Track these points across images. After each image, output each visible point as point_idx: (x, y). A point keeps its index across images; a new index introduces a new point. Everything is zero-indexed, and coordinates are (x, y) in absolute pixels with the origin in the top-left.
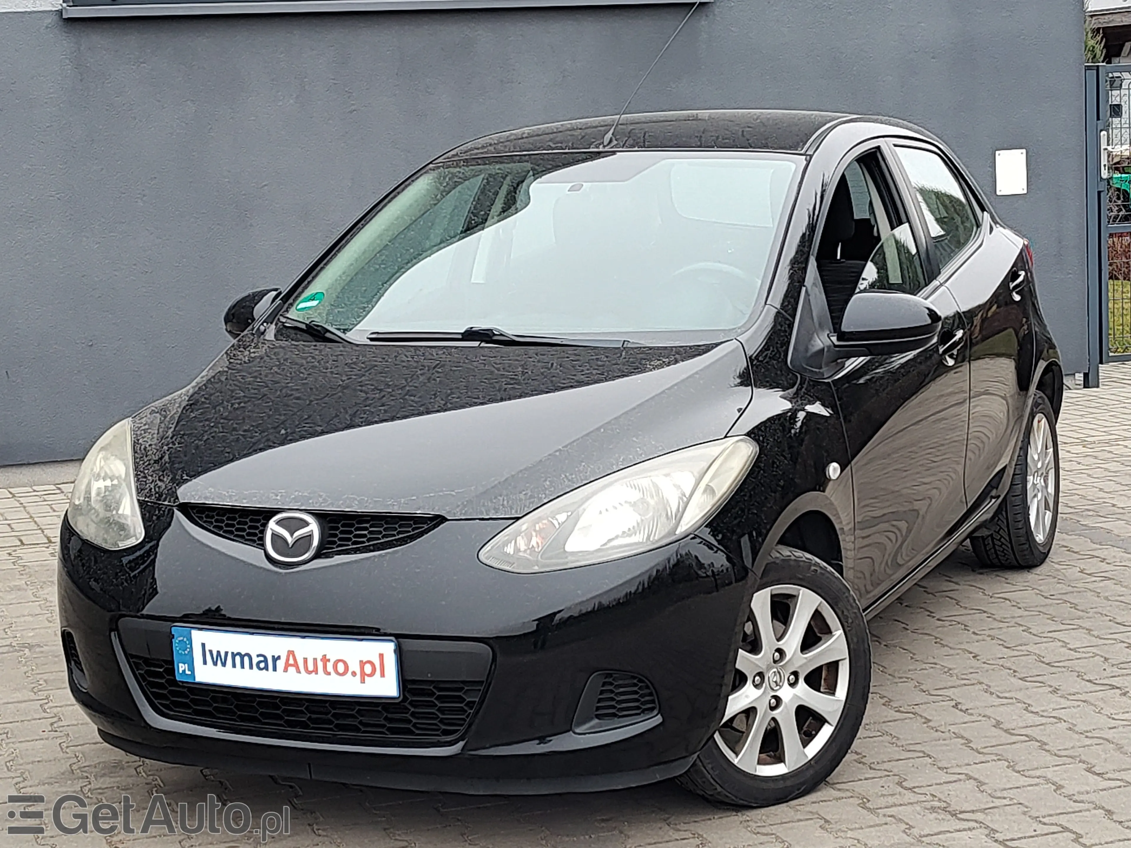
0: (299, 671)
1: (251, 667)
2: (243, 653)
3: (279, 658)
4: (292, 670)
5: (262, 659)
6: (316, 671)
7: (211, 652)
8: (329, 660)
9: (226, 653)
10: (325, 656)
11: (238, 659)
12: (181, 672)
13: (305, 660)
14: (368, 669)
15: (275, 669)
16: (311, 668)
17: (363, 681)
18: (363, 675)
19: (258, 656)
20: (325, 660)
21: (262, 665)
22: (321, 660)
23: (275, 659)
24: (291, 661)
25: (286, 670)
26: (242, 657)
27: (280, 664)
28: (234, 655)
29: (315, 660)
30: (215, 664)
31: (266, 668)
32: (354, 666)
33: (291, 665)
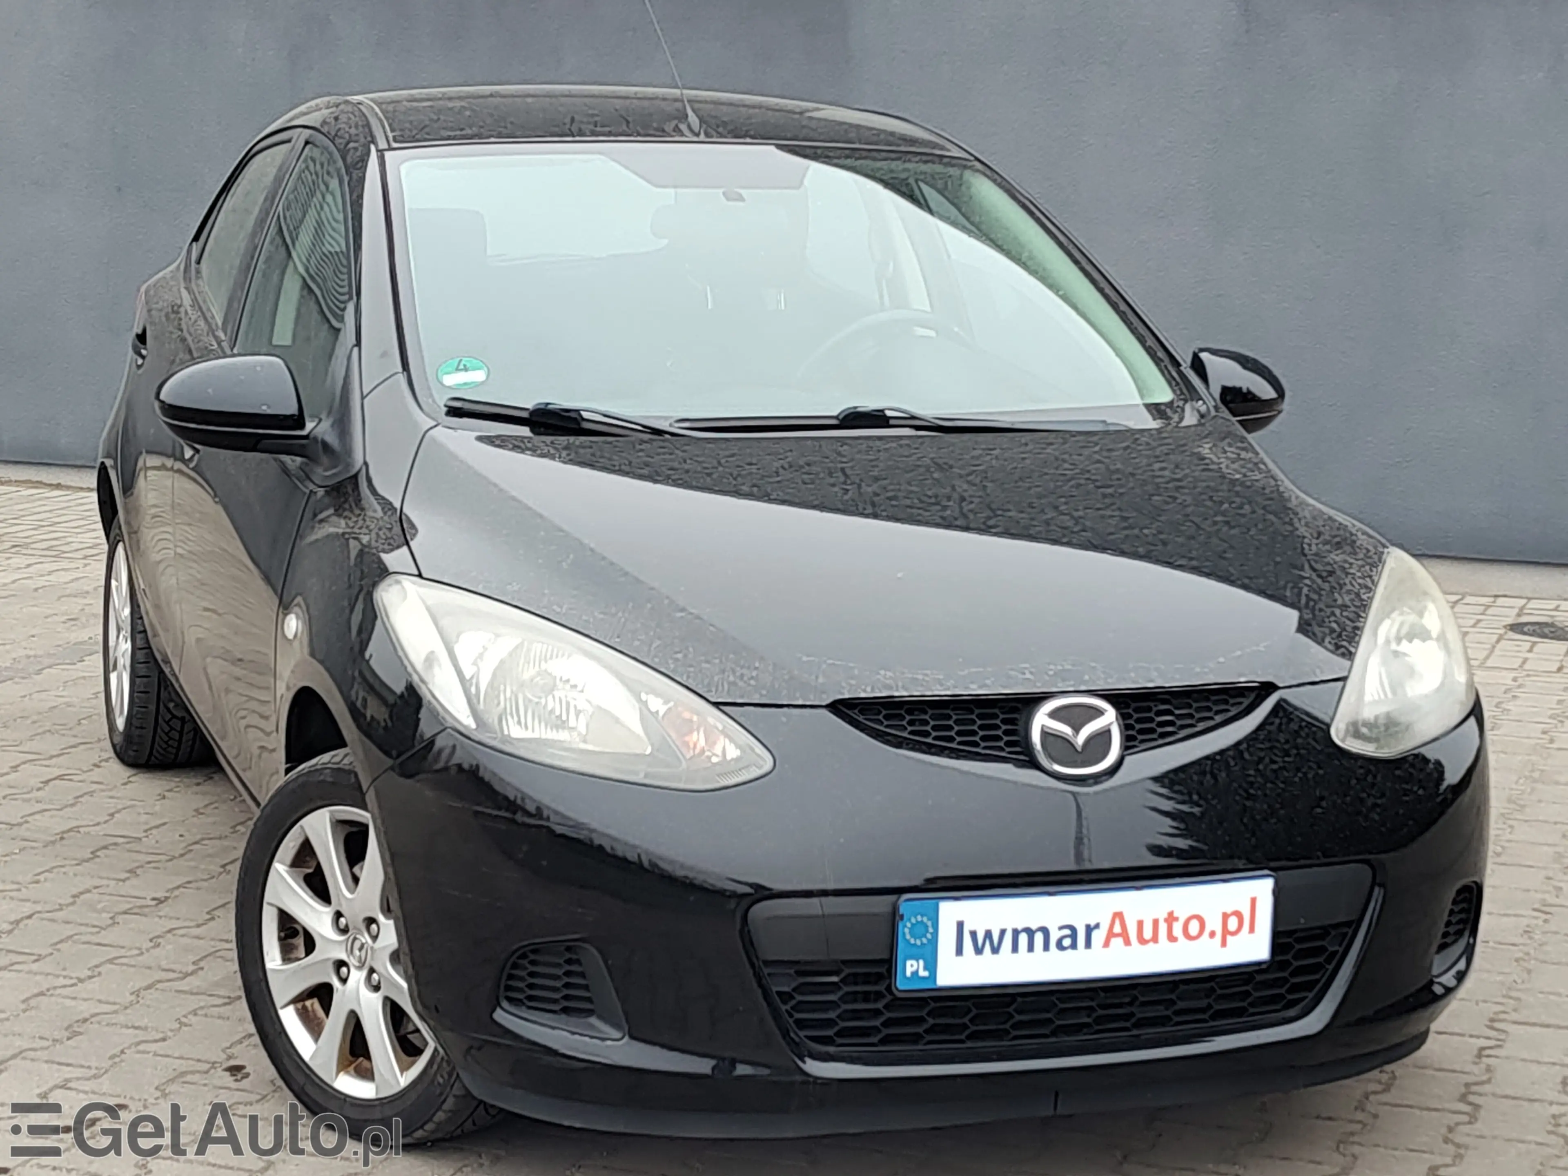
0: (1127, 942)
1: (1046, 947)
2: (1034, 928)
3: (1097, 926)
4: (1117, 942)
5: (1067, 932)
6: (1155, 939)
7: (973, 934)
8: (1177, 919)
9: (1003, 932)
10: (1171, 914)
11: (1023, 938)
12: (908, 974)
13: (1140, 924)
14: (1233, 924)
15: (1088, 944)
16: (1148, 934)
17: (1224, 943)
18: (1226, 932)
19: (1061, 928)
20: (1171, 919)
21: (1067, 942)
22: (1166, 920)
23: (1089, 930)
24: (1117, 929)
25: (1107, 944)
26: (1030, 932)
27: (1098, 937)
28: (1016, 933)
29: (1156, 922)
30: (979, 951)
31: (1074, 946)
32: (1214, 923)
33: (1117, 935)
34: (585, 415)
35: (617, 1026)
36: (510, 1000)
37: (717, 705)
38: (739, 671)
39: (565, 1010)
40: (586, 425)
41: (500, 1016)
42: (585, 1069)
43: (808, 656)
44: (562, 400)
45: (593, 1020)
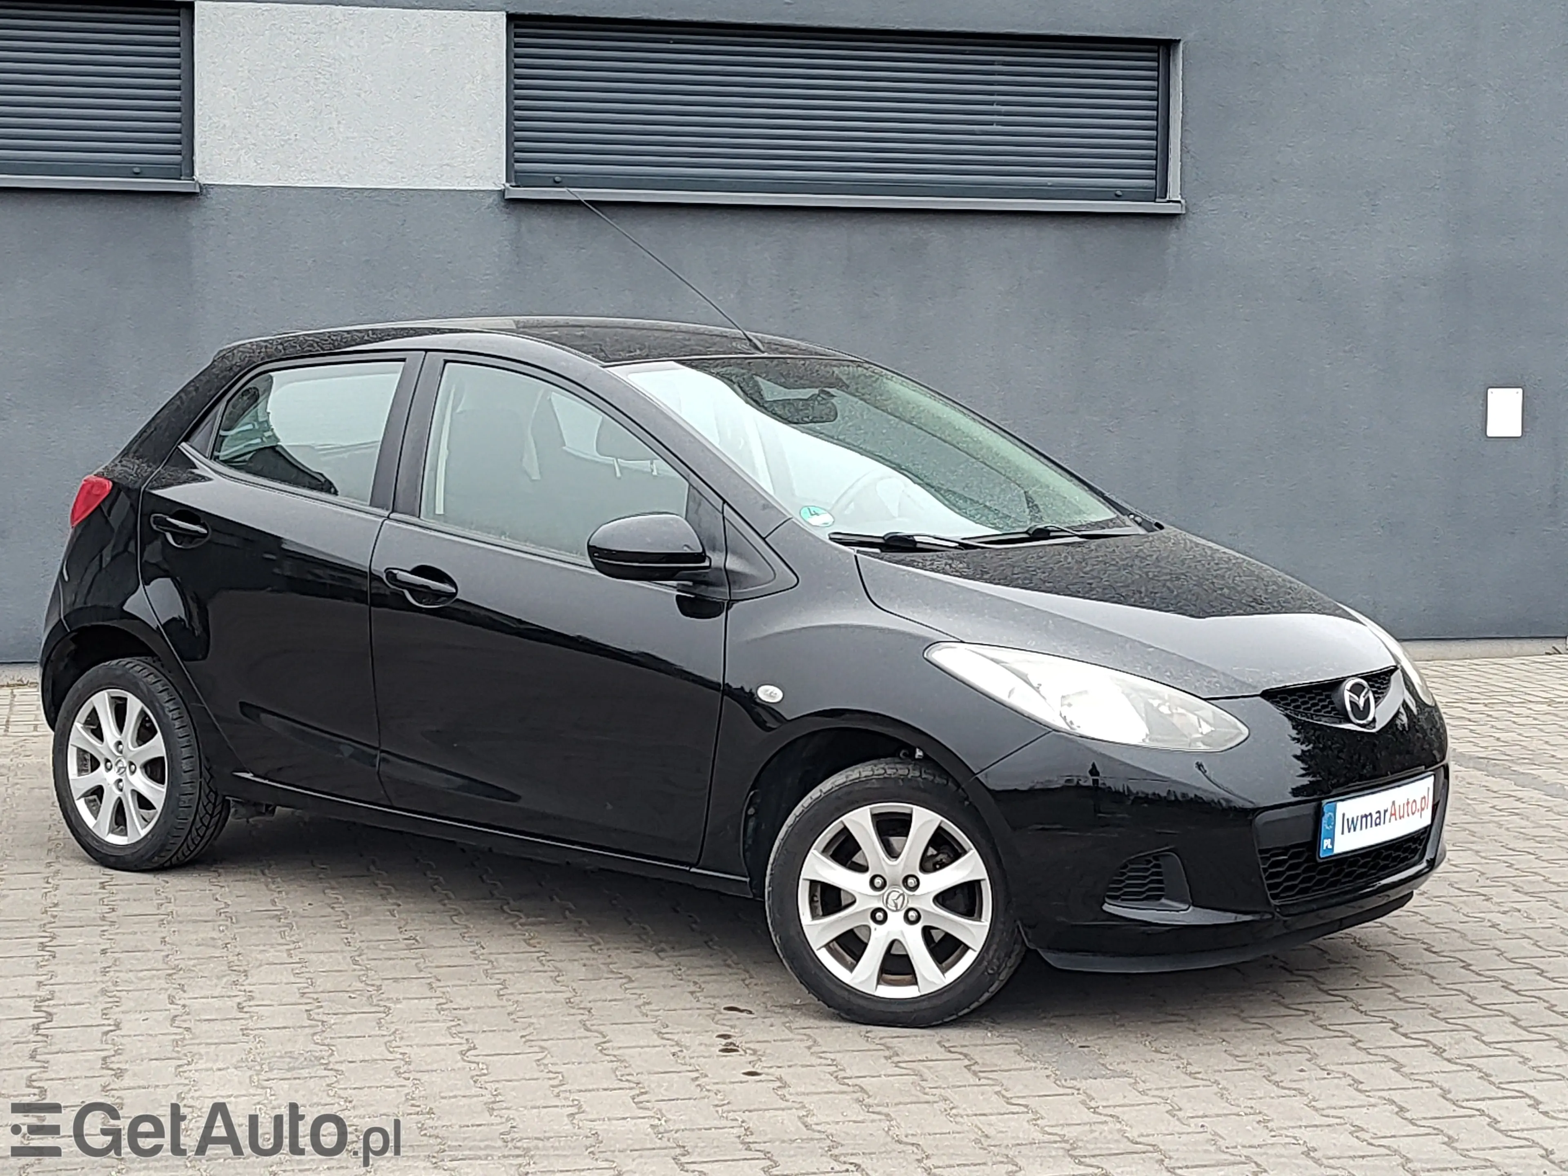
0: (1396, 819)
2: (1367, 814)
4: (1393, 819)
9: (1357, 818)
11: (1364, 821)
12: (1324, 848)
18: (1422, 809)
25: (1390, 820)
26: (1366, 817)
28: (1362, 818)
33: (1393, 815)
34: (917, 539)
35: (1182, 901)
36: (1110, 897)
37: (1205, 700)
38: (1207, 680)
39: (1148, 898)
40: (919, 545)
41: (1107, 907)
42: (1168, 931)
43: (1250, 667)
44: (905, 531)
45: (1163, 901)
